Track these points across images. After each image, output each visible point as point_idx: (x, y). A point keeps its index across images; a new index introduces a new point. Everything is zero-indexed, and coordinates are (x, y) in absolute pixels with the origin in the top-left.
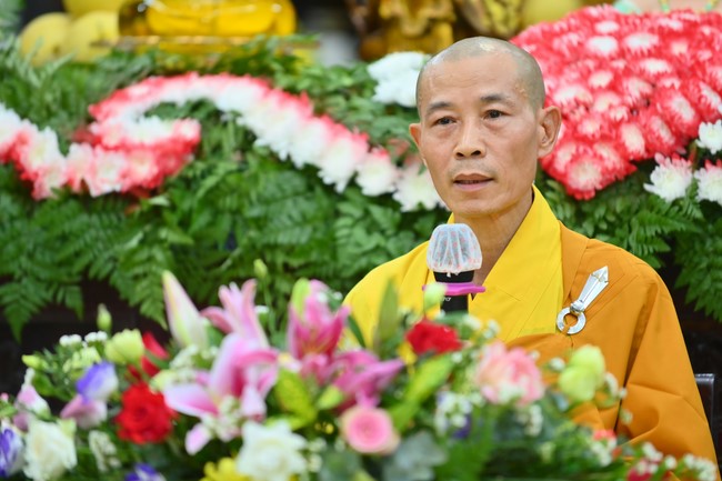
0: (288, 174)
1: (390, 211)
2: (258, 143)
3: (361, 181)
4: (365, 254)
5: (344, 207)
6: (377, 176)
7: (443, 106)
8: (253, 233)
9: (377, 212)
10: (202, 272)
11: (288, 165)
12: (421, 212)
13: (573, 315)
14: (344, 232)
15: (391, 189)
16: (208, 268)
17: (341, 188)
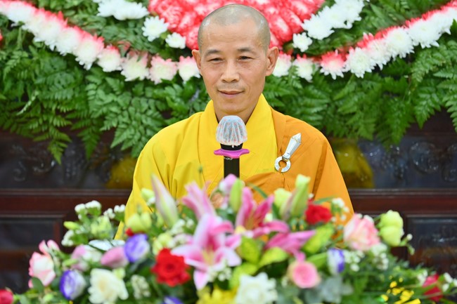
0: (56, 59)
1: (118, 81)
2: (36, 40)
3: (100, 64)
4: (105, 105)
5: (91, 78)
6: (110, 61)
7: (215, 52)
8: (37, 93)
9: (110, 81)
10: (7, 114)
11: (55, 53)
12: (137, 81)
13: (284, 161)
14: (92, 93)
15: (119, 69)
16: (11, 111)
17: (88, 67)
